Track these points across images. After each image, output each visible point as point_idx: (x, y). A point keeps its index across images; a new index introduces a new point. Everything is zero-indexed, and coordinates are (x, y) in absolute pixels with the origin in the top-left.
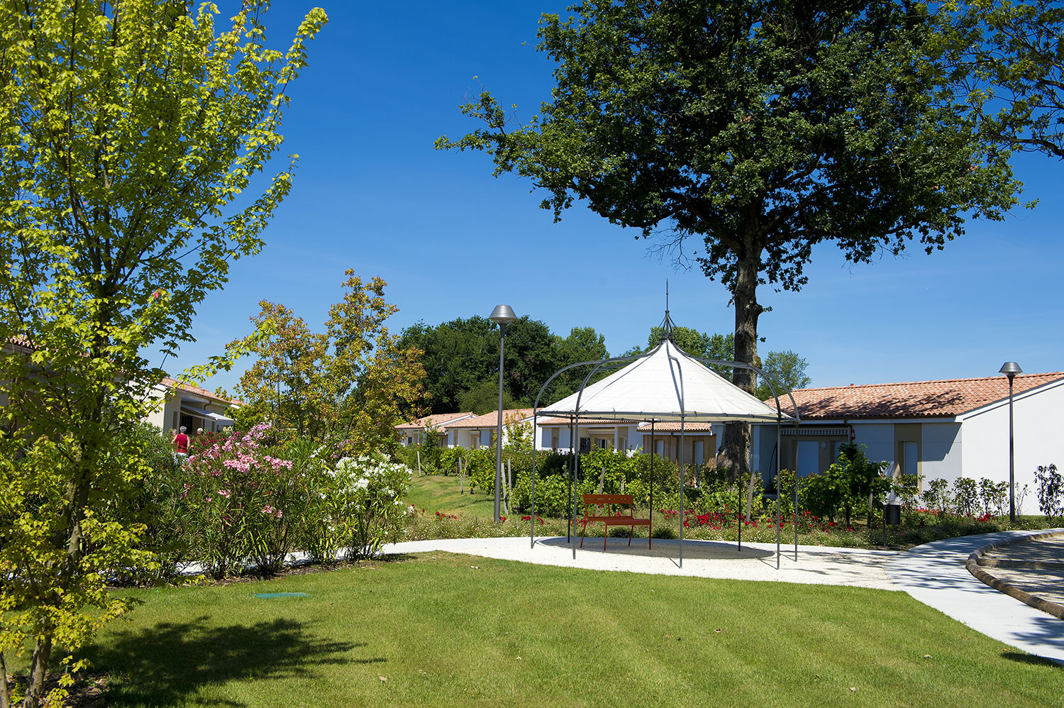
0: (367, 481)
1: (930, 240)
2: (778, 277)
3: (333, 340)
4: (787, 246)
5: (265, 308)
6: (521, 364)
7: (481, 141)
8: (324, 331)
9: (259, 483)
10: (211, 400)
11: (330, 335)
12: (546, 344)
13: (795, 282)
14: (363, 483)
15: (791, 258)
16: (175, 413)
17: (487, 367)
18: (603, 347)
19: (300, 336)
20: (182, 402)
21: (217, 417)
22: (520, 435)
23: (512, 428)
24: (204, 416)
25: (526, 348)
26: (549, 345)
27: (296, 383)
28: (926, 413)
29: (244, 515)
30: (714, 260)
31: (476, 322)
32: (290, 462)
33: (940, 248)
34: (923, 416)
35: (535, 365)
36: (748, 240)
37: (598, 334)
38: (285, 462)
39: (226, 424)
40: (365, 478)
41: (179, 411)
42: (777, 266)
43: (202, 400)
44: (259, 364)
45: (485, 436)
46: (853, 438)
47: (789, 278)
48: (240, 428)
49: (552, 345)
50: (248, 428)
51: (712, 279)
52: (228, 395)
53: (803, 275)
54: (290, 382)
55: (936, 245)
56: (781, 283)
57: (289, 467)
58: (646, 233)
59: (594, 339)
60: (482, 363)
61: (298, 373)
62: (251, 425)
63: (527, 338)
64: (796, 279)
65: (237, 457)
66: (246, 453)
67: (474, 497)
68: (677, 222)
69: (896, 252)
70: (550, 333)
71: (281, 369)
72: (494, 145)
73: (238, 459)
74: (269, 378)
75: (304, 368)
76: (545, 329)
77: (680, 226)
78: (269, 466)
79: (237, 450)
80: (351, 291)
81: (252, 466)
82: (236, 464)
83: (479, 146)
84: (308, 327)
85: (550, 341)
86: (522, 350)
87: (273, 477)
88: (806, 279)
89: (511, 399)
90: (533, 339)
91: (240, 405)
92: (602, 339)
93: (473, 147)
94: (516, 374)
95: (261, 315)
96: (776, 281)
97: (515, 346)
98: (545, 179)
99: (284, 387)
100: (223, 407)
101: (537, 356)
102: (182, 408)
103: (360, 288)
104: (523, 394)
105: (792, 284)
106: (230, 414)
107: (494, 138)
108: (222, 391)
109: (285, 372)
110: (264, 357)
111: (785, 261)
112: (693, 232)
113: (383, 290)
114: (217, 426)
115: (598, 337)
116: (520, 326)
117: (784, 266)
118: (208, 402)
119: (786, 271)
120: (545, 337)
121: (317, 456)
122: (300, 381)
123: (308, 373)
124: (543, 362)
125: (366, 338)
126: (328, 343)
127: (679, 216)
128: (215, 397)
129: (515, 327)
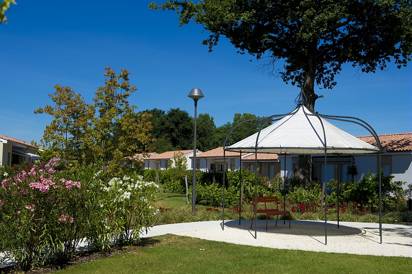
0: (129, 193)
1: (400, 62)
2: (321, 82)
3: (98, 109)
4: (327, 65)
5: (58, 89)
6: (176, 130)
7: (174, 6)
8: (93, 104)
9: (56, 199)
10: (29, 146)
11: (96, 106)
12: (187, 121)
13: (330, 84)
14: (127, 195)
15: (328, 72)
16: (9, 153)
17: (161, 131)
18: (213, 122)
19: (79, 105)
20: (13, 148)
21: (32, 155)
22: (181, 163)
23: (177, 159)
24: (25, 155)
25: (179, 123)
26: (189, 121)
27: (76, 133)
28: (395, 150)
29: (46, 222)
30: (288, 73)
31: (155, 111)
32: (79, 183)
33: (404, 66)
34: (393, 151)
35: (183, 130)
36: (310, 61)
37: (210, 116)
38: (76, 183)
39: (37, 159)
40: (128, 191)
41: (11, 152)
42: (321, 76)
43: (24, 147)
44: (55, 122)
45: (163, 163)
46: (354, 163)
47: (327, 82)
48: (44, 161)
49: (191, 121)
50: (48, 161)
51: (287, 83)
52: (37, 145)
53: (334, 81)
54: (73, 132)
55: (402, 64)
56: (322, 84)
57: (79, 186)
58: (258, 57)
59: (209, 119)
60: (158, 130)
61: (78, 127)
62: (49, 159)
63: (179, 118)
64: (330, 82)
65: (40, 180)
66: (47, 177)
67: (166, 194)
68: (272, 52)
69: (382, 68)
70: (190, 116)
71: (68, 124)
72: (181, 8)
73: (41, 182)
74: (60, 130)
75: (82, 123)
76: (187, 114)
77: (275, 54)
78: (63, 186)
79: (40, 175)
80: (109, 78)
81: (51, 187)
82: (38, 186)
83: (172, 8)
84: (84, 100)
85: (189, 120)
86: (177, 124)
87: (67, 194)
88: (336, 83)
89: (172, 146)
90: (182, 119)
91: (44, 149)
92: (212, 119)
93: (169, 9)
94: (174, 135)
95: (55, 94)
96: (320, 83)
97: (173, 122)
98: (210, 25)
99: (70, 136)
100: (34, 150)
101: (184, 126)
102: (13, 151)
103: (114, 76)
104: (177, 144)
105: (328, 85)
106: (38, 154)
107: (180, 4)
108: (34, 142)
109: (71, 126)
110: (57, 118)
111: (325, 74)
112: (280, 58)
113: (128, 77)
114: (32, 160)
115: (211, 118)
116: (175, 113)
117: (325, 76)
118: (27, 147)
119: (326, 78)
120: (187, 118)
121: (96, 177)
122: (79, 132)
123: (84, 127)
124: (186, 129)
125: (119, 106)
126: (95, 110)
127: (274, 49)
128: (31, 145)
129: (173, 113)
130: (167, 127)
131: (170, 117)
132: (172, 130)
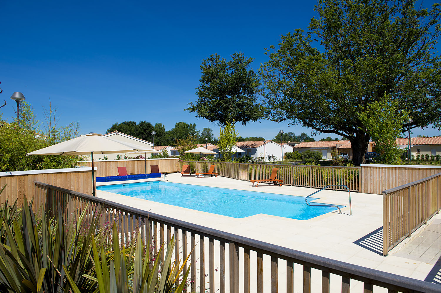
6: (145, 133)
12: (151, 128)
18: (164, 128)
28: (252, 147)
31: (130, 122)
37: (162, 125)
63: (146, 127)
76: (150, 124)
86: (145, 130)
101: (149, 131)
116: (144, 124)
129: (142, 124)
130: (139, 132)
131: (141, 126)
132: (143, 133)
